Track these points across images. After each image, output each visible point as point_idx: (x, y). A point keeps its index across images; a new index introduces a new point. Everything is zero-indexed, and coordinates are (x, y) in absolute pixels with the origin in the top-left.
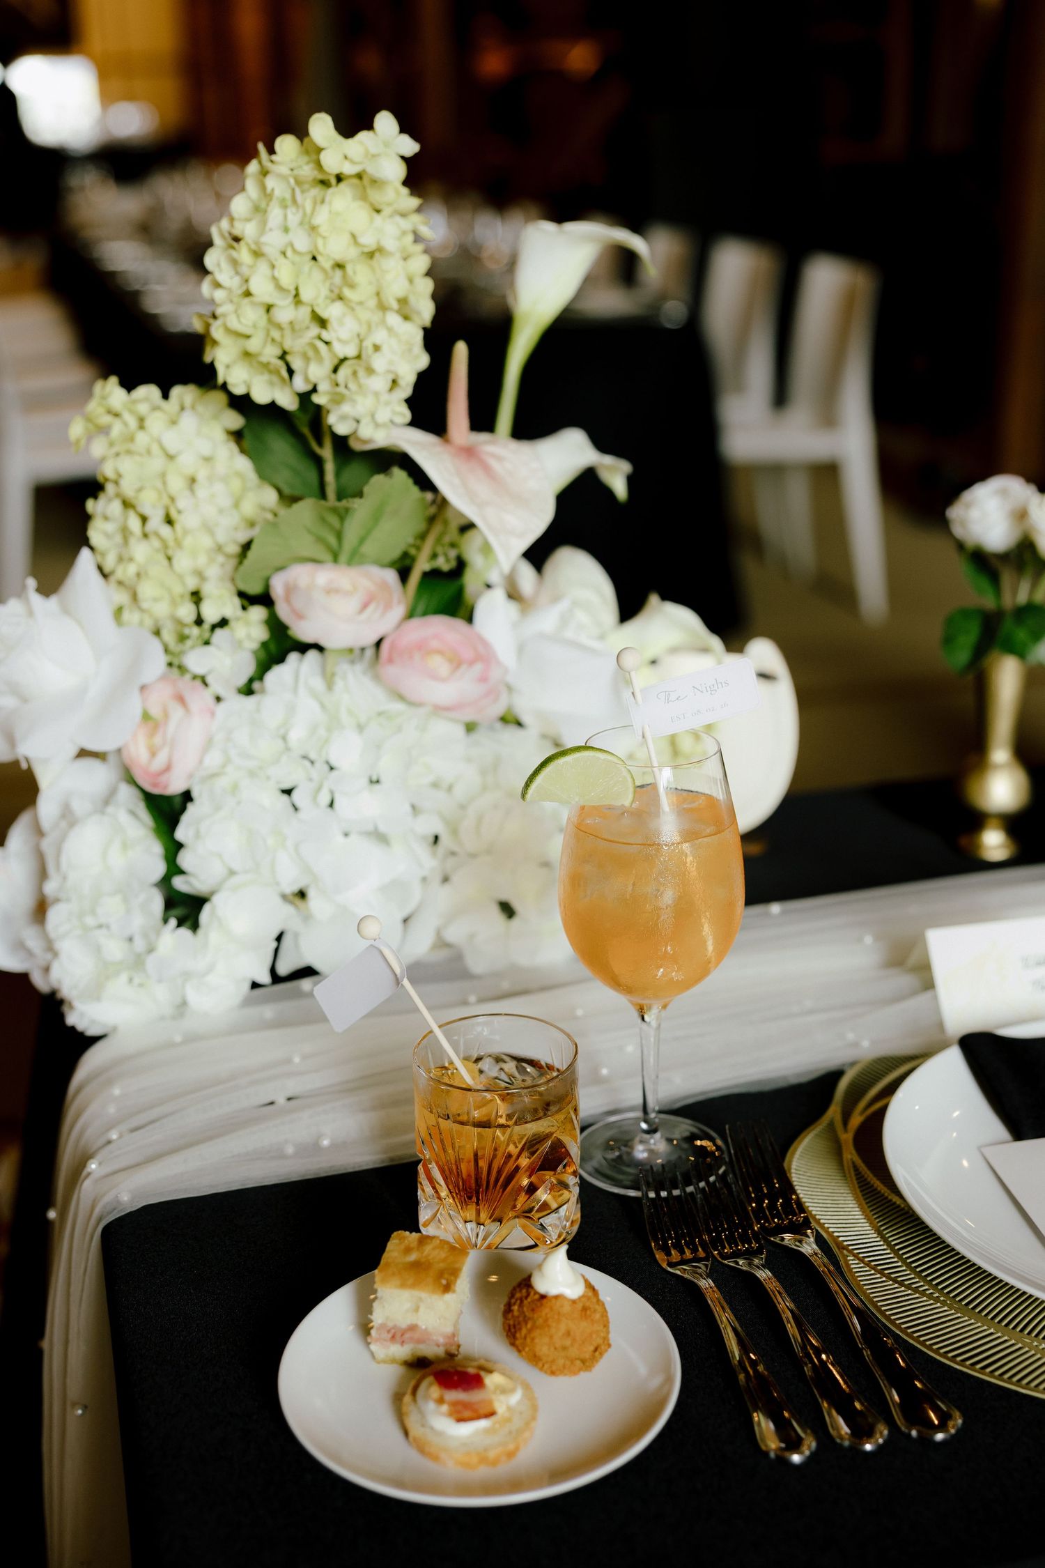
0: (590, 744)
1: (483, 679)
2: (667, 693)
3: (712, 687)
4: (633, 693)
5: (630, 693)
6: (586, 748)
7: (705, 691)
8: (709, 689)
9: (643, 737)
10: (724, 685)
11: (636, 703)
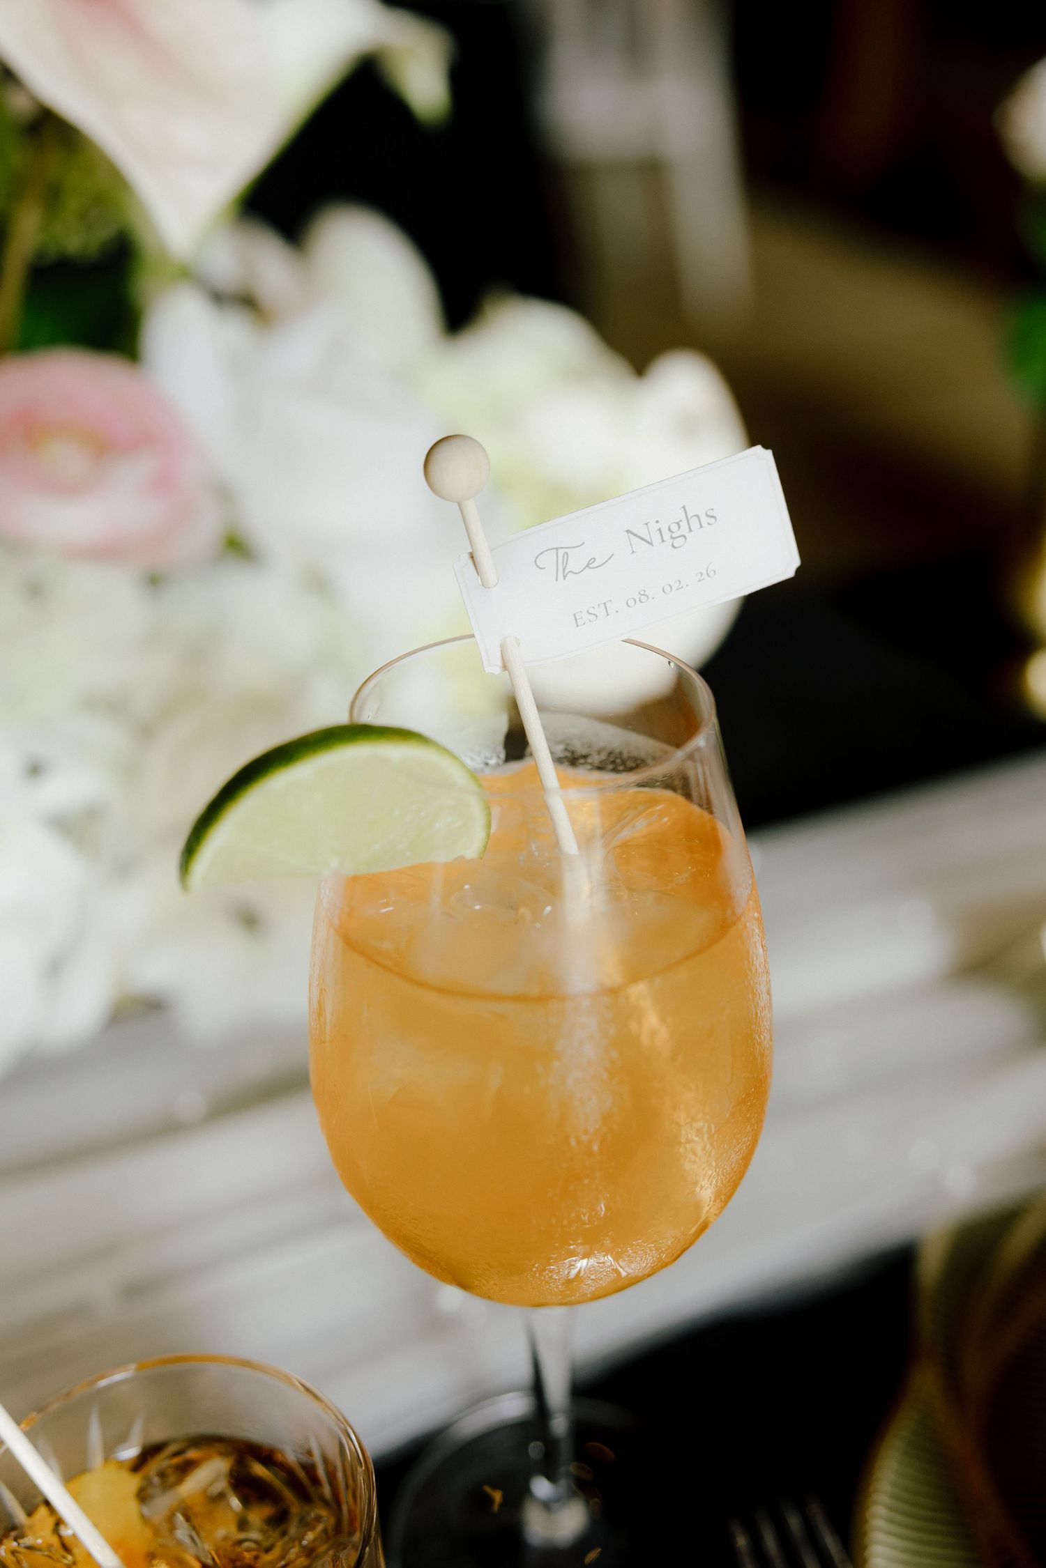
0: (369, 717)
1: (163, 483)
2: (561, 552)
3: (674, 528)
4: (472, 557)
5: (466, 558)
6: (355, 732)
7: (656, 538)
8: (667, 535)
9: (505, 667)
10: (704, 519)
11: (484, 585)
